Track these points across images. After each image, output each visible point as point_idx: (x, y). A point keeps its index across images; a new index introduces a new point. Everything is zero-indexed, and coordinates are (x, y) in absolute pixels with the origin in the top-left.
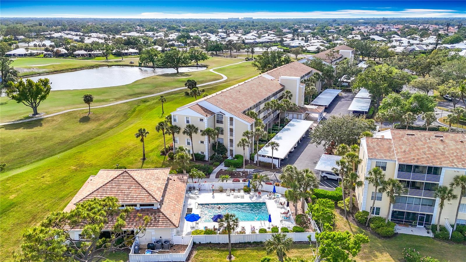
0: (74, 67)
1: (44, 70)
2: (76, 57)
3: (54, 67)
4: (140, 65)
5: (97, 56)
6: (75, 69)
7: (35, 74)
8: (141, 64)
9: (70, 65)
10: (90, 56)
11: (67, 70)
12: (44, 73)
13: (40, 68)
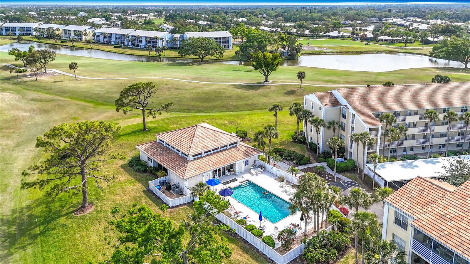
0: (361, 50)
1: (332, 50)
2: (378, 42)
3: (342, 49)
4: (431, 55)
5: (399, 42)
6: (361, 53)
7: (322, 53)
8: (433, 54)
9: (359, 48)
10: (392, 42)
11: (352, 53)
12: (330, 53)
13: (330, 48)
